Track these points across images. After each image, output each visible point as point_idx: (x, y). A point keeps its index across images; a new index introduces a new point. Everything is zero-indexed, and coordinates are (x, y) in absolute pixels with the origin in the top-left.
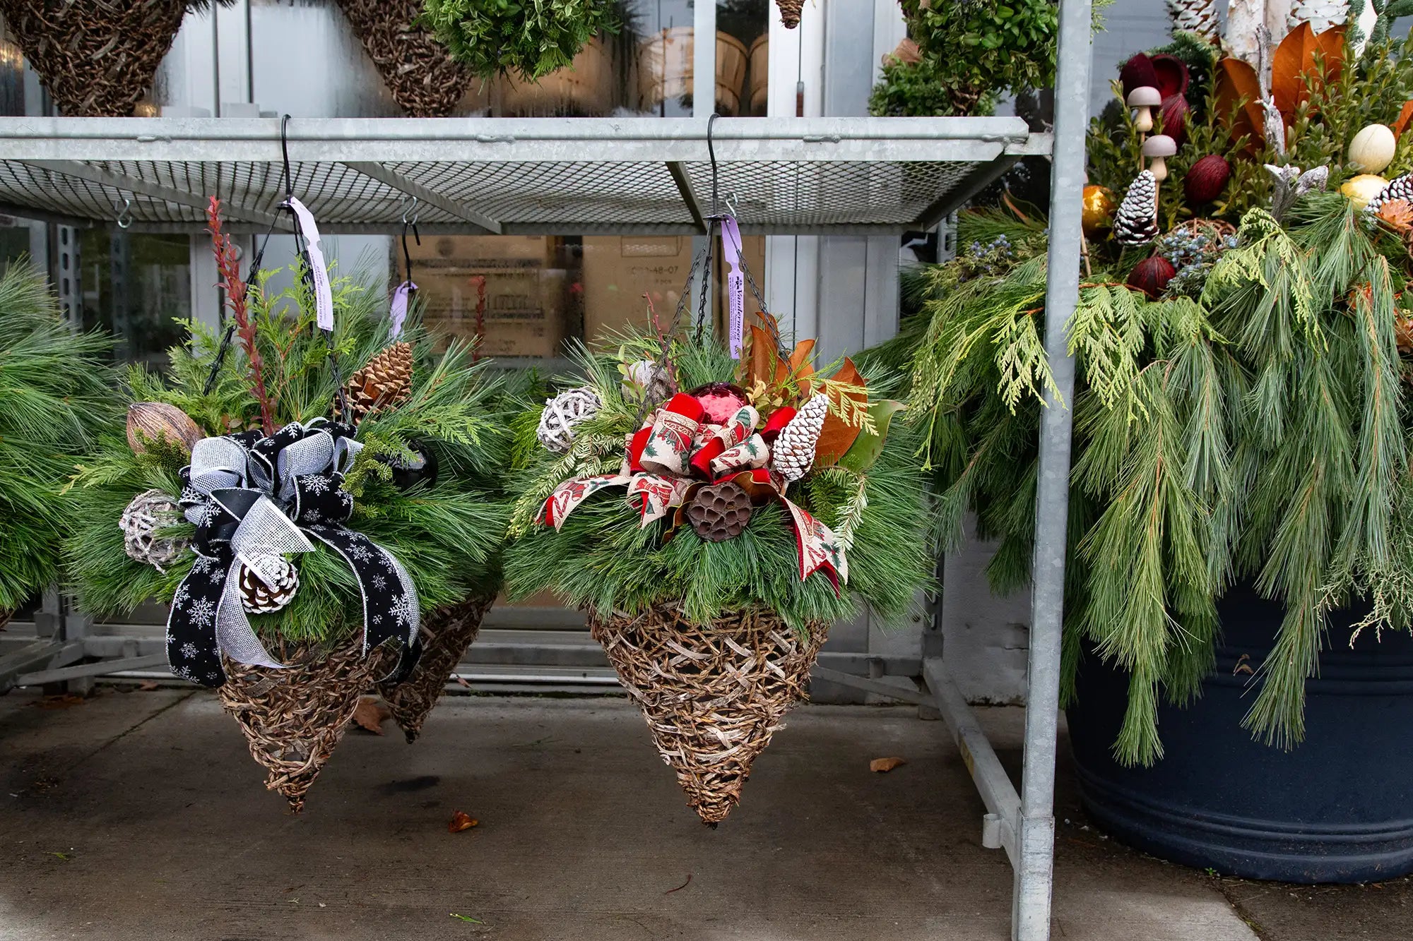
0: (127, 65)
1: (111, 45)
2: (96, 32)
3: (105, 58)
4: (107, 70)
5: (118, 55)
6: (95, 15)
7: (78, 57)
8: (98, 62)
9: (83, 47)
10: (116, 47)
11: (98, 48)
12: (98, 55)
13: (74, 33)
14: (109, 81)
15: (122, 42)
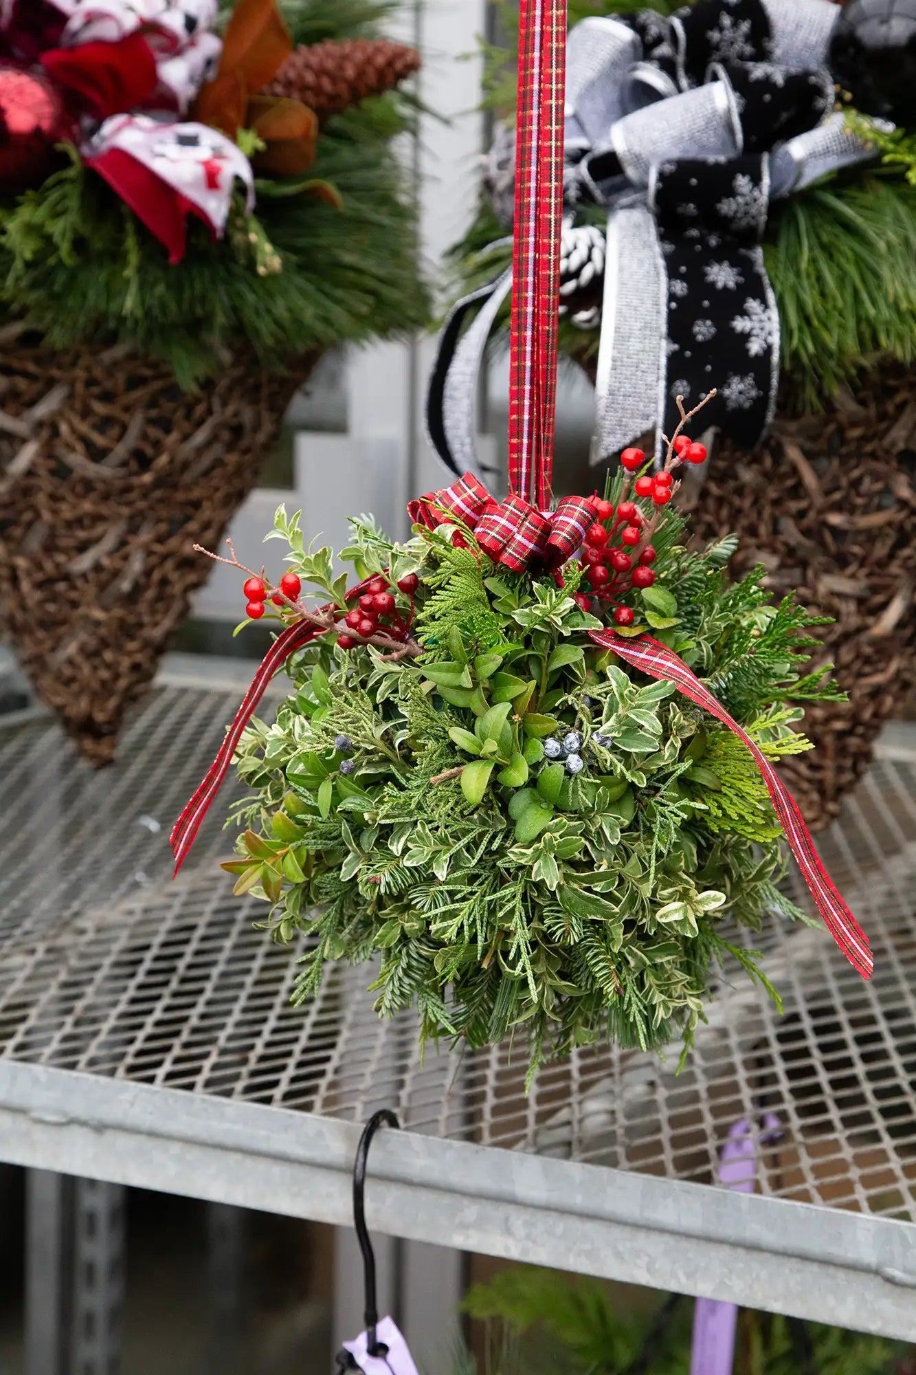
0: (148, 573)
1: (109, 542)
2: (78, 522)
3: (98, 568)
4: (103, 587)
5: (126, 558)
6: (73, 490)
7: (39, 566)
8: (84, 576)
9: (50, 547)
10: (123, 543)
11: (83, 547)
12: (83, 563)
13: (29, 525)
14: (106, 609)
15: (133, 530)
